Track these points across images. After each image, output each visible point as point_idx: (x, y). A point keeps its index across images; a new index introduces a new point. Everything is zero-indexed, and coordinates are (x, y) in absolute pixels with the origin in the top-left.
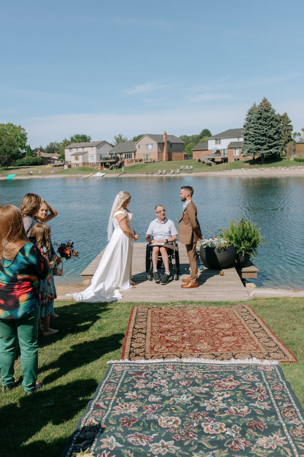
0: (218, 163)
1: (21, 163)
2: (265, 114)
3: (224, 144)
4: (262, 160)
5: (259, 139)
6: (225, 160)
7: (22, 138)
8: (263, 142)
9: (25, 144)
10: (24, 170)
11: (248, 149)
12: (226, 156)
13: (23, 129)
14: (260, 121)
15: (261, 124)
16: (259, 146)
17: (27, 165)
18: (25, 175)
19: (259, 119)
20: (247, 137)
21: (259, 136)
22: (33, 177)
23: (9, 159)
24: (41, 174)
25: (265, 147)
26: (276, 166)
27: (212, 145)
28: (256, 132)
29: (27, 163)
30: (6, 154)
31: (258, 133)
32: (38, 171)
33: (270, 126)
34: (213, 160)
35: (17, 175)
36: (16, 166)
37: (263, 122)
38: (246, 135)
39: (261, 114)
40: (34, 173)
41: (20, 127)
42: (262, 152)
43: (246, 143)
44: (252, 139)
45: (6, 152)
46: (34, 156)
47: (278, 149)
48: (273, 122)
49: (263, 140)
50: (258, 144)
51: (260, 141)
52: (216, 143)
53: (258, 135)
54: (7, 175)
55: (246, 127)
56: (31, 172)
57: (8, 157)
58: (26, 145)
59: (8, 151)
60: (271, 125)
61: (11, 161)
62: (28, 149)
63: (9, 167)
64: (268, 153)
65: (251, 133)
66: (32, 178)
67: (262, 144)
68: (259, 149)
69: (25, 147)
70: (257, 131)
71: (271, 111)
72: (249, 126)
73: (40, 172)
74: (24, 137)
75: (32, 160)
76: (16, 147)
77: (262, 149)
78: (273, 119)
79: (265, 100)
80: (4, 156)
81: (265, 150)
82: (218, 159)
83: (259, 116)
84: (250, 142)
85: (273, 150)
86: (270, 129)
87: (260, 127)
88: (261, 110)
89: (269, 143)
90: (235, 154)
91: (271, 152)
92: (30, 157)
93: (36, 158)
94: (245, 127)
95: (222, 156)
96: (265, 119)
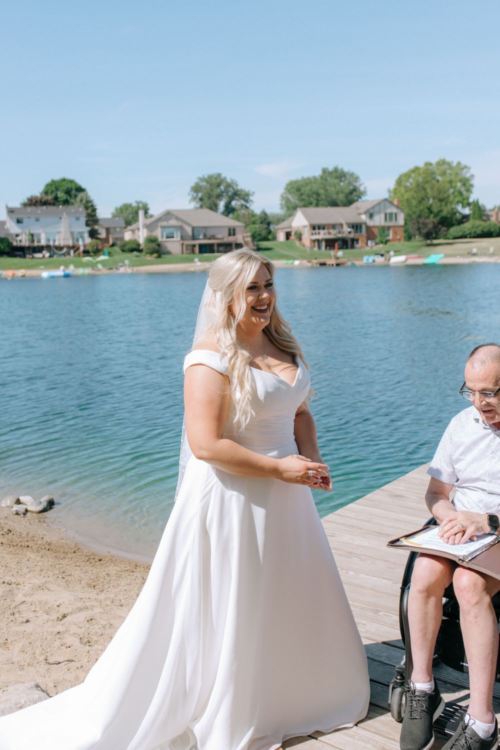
1: (460, 234)
7: (464, 185)
9: (468, 198)
10: (462, 246)
13: (465, 167)
17: (470, 237)
18: (462, 255)
22: (477, 259)
23: (435, 227)
24: (493, 255)
29: (470, 234)
30: (432, 216)
32: (488, 250)
35: (446, 256)
36: (449, 239)
40: (479, 253)
41: (459, 164)
45: (431, 212)
46: (485, 221)
54: (427, 256)
56: (475, 251)
57: (434, 223)
58: (471, 200)
59: (435, 210)
61: (440, 230)
62: (474, 207)
63: (435, 242)
66: (474, 262)
69: (469, 204)
73: (492, 250)
74: (467, 184)
75: (480, 228)
76: (449, 205)
80: (428, 221)
92: (478, 222)
93: (490, 225)
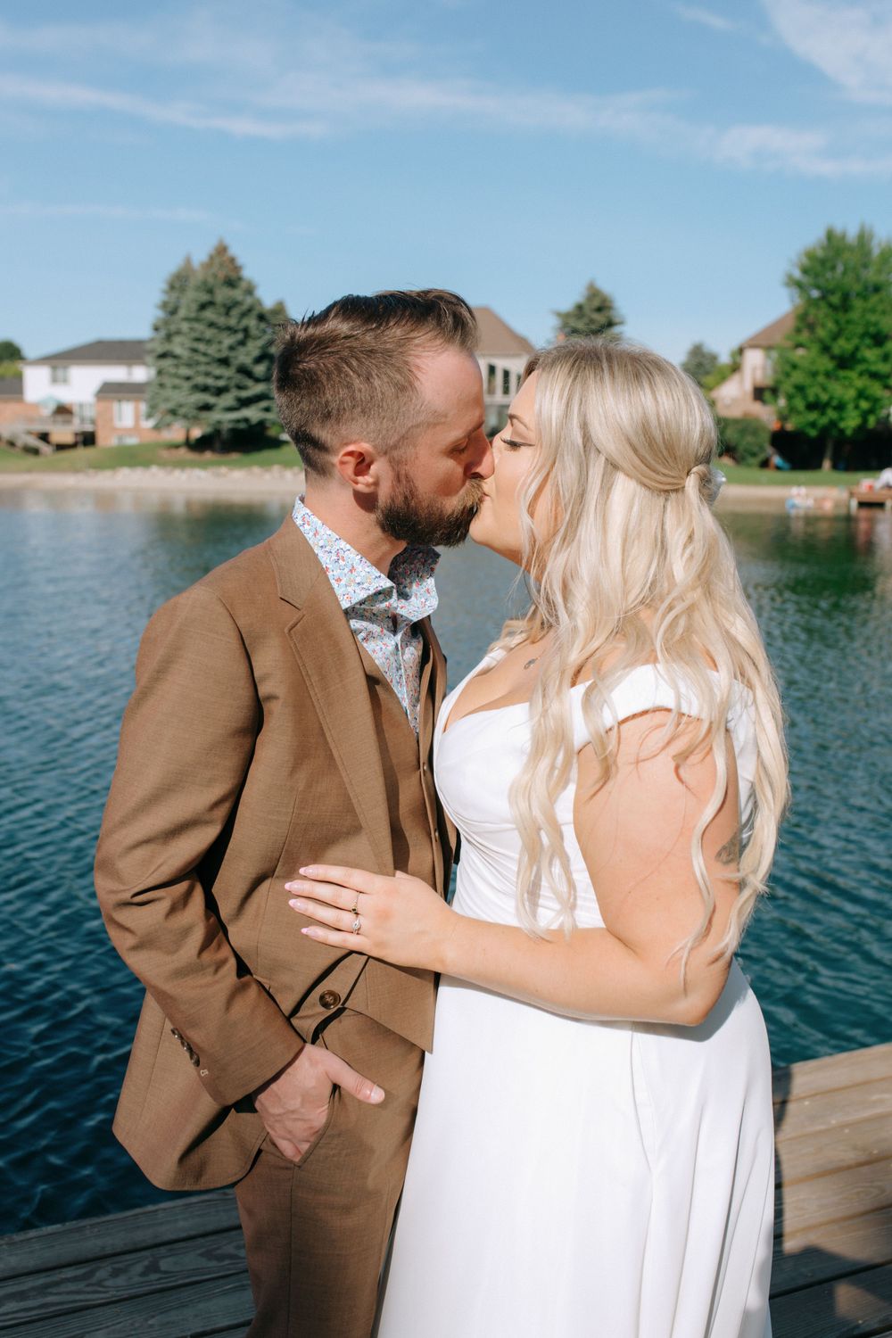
0: (61, 447)
2: (222, 295)
3: (82, 384)
4: (217, 445)
5: (207, 374)
6: (88, 439)
8: (221, 383)
11: (170, 405)
12: (88, 428)
14: (209, 314)
15: (212, 325)
16: (209, 398)
19: (203, 307)
20: (167, 363)
21: (208, 364)
25: (228, 399)
26: (266, 465)
27: (38, 385)
28: (195, 350)
31: (205, 354)
33: (240, 336)
34: (44, 437)
37: (222, 321)
38: (163, 356)
39: (210, 291)
42: (215, 416)
43: (162, 385)
44: (184, 371)
47: (267, 410)
48: (251, 322)
49: (218, 378)
50: (205, 389)
51: (210, 381)
52: (54, 380)
53: (202, 359)
55: (163, 333)
60: (246, 330)
64: (238, 421)
65: (178, 350)
67: (220, 391)
68: (207, 407)
70: (201, 347)
71: (243, 285)
72: (173, 328)
77: (217, 408)
78: (250, 310)
79: (222, 250)
81: (230, 409)
82: (63, 434)
83: (205, 297)
84: (177, 381)
85: (253, 414)
86: (242, 343)
87: (209, 333)
88: (211, 280)
89: (240, 387)
90: (120, 419)
91: (246, 420)
94: (156, 329)
95: (77, 425)
96: (228, 309)
